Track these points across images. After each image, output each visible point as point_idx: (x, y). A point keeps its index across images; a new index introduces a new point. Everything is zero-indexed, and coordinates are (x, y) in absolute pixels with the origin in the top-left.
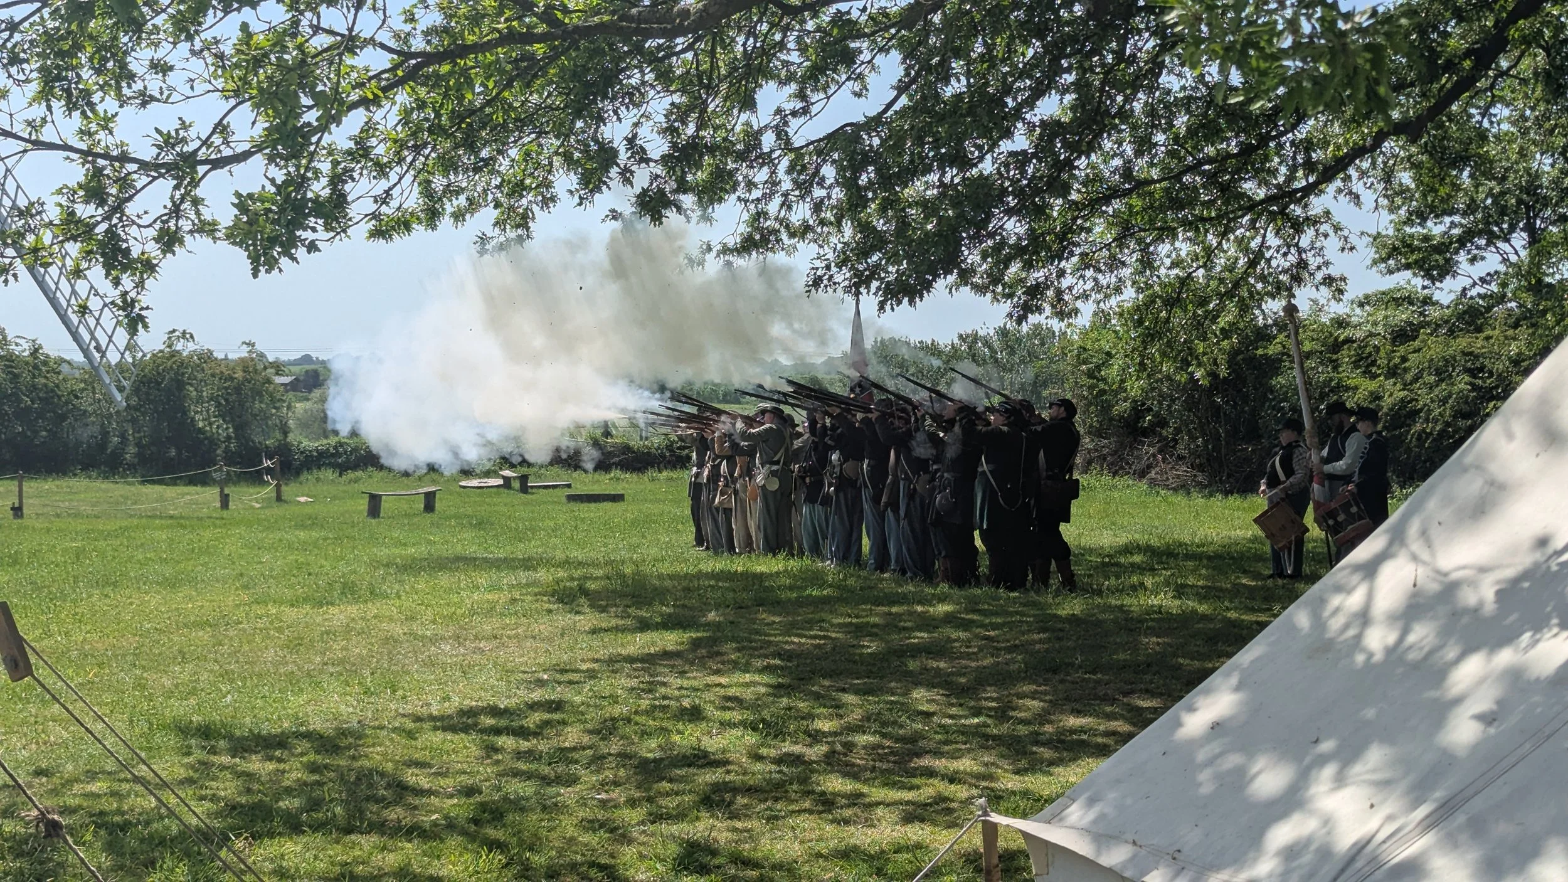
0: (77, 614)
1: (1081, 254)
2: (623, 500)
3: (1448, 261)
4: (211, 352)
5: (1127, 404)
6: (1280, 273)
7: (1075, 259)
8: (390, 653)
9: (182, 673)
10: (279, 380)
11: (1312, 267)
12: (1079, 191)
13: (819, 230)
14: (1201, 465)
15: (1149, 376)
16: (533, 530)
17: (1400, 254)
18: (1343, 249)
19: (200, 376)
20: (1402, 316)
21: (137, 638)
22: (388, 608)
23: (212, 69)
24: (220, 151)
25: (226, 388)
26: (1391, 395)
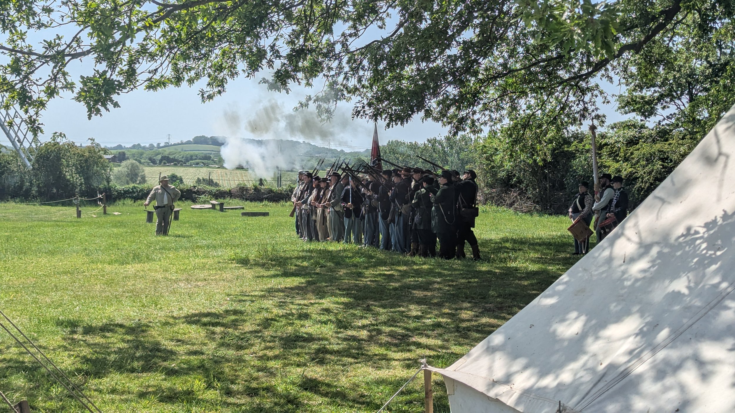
0: (6, 267)
1: (483, 104)
2: (268, 215)
3: (652, 108)
4: (74, 143)
5: (504, 173)
6: (576, 113)
7: (480, 106)
8: (155, 287)
9: (55, 296)
10: (106, 157)
11: (590, 111)
12: (483, 74)
13: (362, 90)
14: (538, 201)
15: (515, 160)
16: (225, 229)
17: (631, 104)
18: (604, 102)
19: (68, 154)
20: (631, 133)
21: (35, 279)
22: (156, 265)
23: (72, 11)
24: (76, 50)
25: (81, 160)
26: (625, 170)
